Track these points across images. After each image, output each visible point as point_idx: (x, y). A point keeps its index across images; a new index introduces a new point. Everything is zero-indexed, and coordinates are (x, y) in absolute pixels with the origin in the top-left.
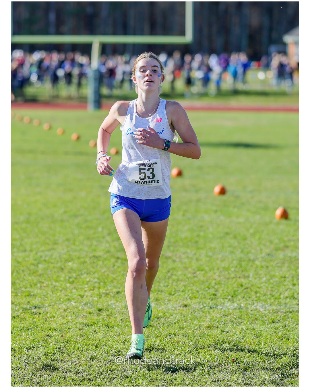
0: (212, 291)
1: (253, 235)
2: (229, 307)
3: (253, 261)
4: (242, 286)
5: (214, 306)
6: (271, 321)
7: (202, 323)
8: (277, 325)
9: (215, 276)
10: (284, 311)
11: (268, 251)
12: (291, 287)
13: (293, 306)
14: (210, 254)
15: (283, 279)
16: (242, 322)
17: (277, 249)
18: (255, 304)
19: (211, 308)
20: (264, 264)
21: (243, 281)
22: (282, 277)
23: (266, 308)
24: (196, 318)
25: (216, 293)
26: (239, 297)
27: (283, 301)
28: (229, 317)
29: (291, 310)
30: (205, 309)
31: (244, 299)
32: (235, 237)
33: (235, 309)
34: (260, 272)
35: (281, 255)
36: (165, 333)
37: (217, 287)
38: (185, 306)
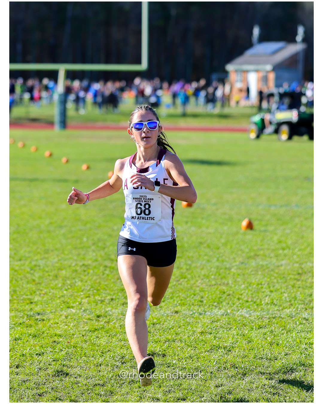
0: (198, 298)
1: (225, 244)
2: (217, 313)
3: (230, 269)
4: (224, 293)
5: (203, 313)
6: (257, 327)
7: (195, 329)
8: (263, 330)
9: (198, 284)
10: (268, 317)
11: (241, 259)
12: (269, 293)
13: (275, 312)
14: (189, 262)
15: (260, 286)
16: (231, 328)
17: (249, 258)
18: (241, 310)
19: (201, 314)
20: (239, 271)
21: (224, 288)
22: (258, 284)
23: (250, 314)
25: (202, 299)
26: (224, 304)
27: (265, 307)
28: (219, 323)
29: (274, 316)
30: (195, 315)
31: (229, 305)
32: (209, 247)
33: (223, 315)
34: (238, 280)
35: (253, 263)
36: (163, 339)
37: (202, 294)
38: (176, 312)
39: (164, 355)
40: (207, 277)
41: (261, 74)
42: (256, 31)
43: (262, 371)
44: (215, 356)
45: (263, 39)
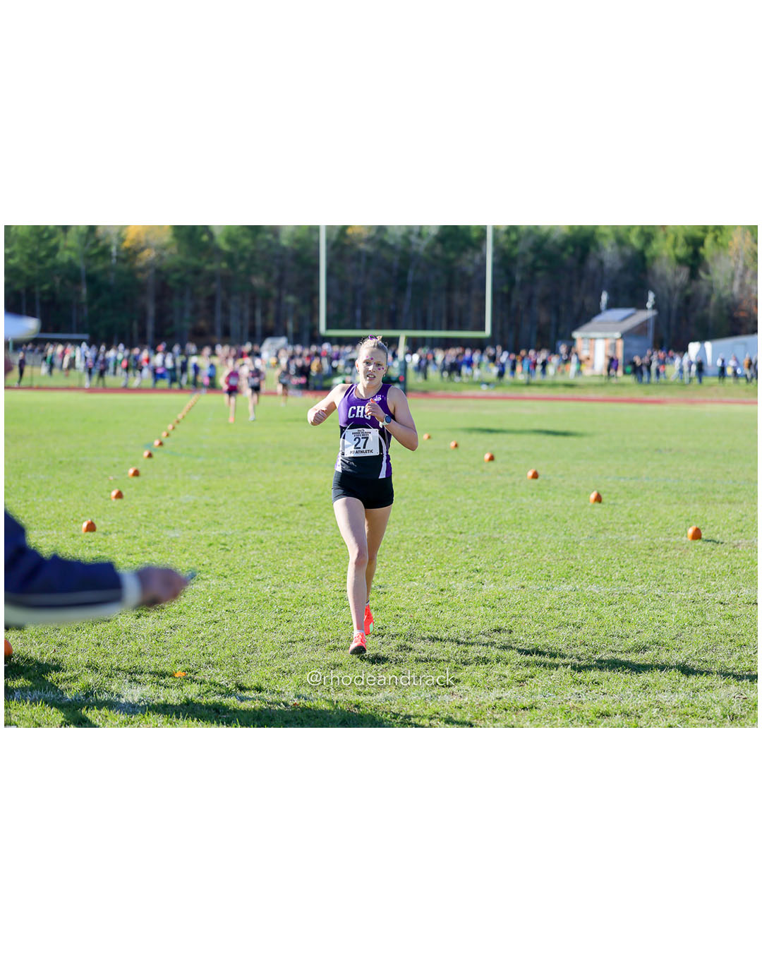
0: (545, 572)
1: (573, 518)
2: (565, 589)
3: (578, 543)
4: (572, 567)
5: (551, 588)
6: (608, 603)
7: (542, 605)
8: (614, 607)
9: (544, 558)
10: (618, 593)
11: (589, 533)
12: (619, 568)
13: (626, 588)
14: (535, 536)
15: (610, 561)
16: (580, 604)
17: (599, 531)
18: (590, 586)
19: (548, 589)
20: (588, 546)
21: (572, 563)
22: (608, 559)
23: (600, 590)
24: (536, 599)
25: (549, 574)
26: (573, 579)
27: (616, 583)
28: (567, 599)
29: (625, 592)
30: (542, 590)
31: (577, 581)
32: (555, 520)
33: (571, 591)
34: (587, 554)
35: (602, 537)
36: (509, 614)
37: (549, 568)
38: (523, 587)
39: (511, 632)
40: (554, 550)
41: (609, 342)
42: (605, 297)
43: (613, 649)
44: (564, 632)
45: (612, 305)
